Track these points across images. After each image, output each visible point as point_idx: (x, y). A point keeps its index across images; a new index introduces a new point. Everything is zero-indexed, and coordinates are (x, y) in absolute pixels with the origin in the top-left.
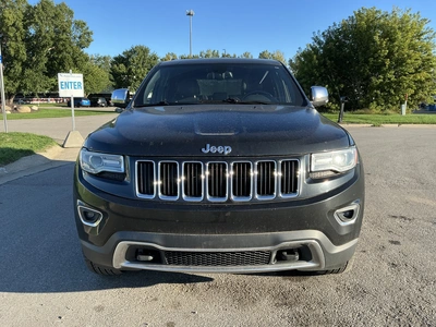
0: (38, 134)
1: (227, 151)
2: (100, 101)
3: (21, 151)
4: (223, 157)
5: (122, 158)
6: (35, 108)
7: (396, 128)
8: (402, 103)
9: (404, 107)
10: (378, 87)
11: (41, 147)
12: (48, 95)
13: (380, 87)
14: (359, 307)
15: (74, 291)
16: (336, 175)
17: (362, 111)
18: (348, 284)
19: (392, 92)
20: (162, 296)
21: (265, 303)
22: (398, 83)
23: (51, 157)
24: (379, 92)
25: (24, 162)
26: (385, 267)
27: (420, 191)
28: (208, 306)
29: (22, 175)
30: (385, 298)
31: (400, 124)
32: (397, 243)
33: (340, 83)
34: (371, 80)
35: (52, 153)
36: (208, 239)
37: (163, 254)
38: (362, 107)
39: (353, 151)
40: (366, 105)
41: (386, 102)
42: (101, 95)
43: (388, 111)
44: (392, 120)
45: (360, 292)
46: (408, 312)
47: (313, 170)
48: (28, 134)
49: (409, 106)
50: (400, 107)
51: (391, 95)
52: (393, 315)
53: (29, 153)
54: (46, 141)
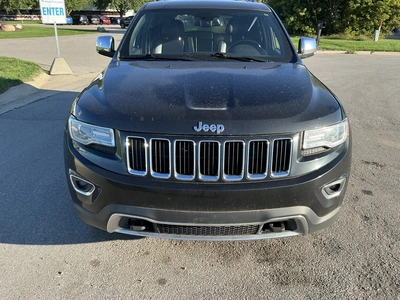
0: (24, 60)
1: (220, 129)
2: (82, 19)
3: (9, 81)
4: (215, 136)
5: (112, 130)
6: (19, 26)
7: (368, 56)
8: (376, 28)
9: (378, 32)
10: (354, 12)
11: (28, 75)
12: (31, 12)
13: (357, 12)
14: (334, 265)
15: (71, 243)
16: (327, 151)
17: (337, 36)
18: (324, 239)
19: (368, 17)
20: (152, 250)
21: (248, 259)
22: (374, 8)
23: (38, 87)
24: (355, 17)
25: (13, 93)
26: (358, 219)
27: (391, 133)
28: (195, 261)
29: (12, 107)
30: (358, 255)
31: (372, 51)
32: (369, 193)
33: (318, 6)
34: (348, 5)
35: (39, 82)
36: (199, 216)
37: (155, 226)
38: (336, 32)
39: (345, 124)
40: (341, 30)
41: (361, 27)
42: (83, 13)
43: (362, 36)
44: (365, 48)
45: (334, 248)
46: (379, 271)
47: (305, 147)
48: (14, 60)
49: (383, 31)
50: (373, 33)
51: (367, 20)
52: (365, 273)
53: (17, 82)
54: (33, 68)
